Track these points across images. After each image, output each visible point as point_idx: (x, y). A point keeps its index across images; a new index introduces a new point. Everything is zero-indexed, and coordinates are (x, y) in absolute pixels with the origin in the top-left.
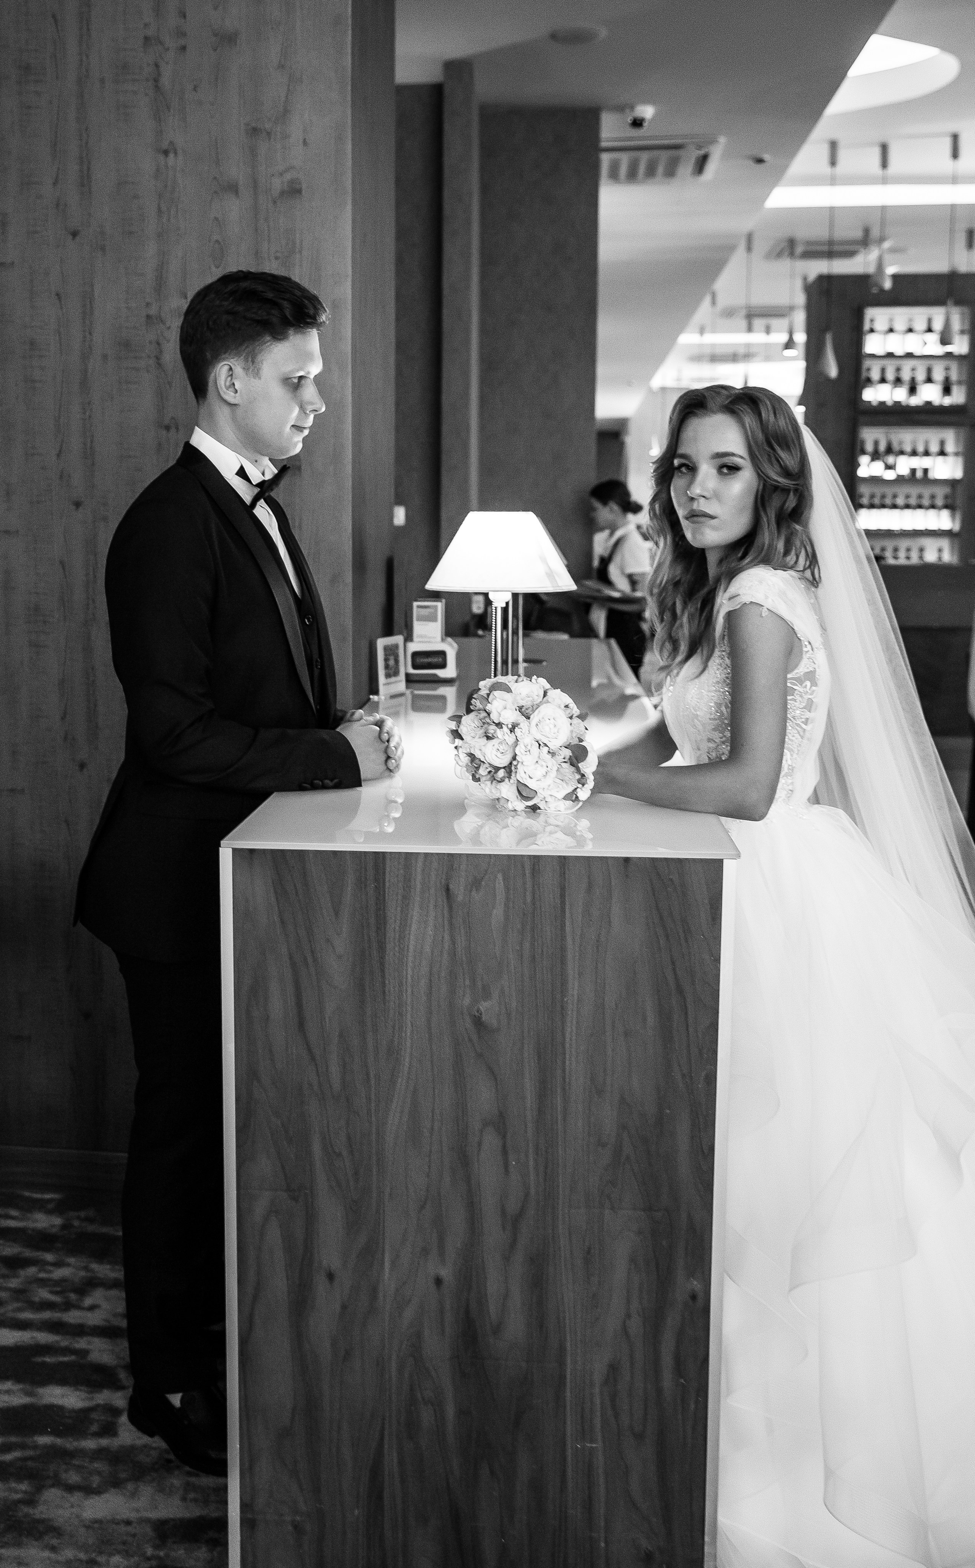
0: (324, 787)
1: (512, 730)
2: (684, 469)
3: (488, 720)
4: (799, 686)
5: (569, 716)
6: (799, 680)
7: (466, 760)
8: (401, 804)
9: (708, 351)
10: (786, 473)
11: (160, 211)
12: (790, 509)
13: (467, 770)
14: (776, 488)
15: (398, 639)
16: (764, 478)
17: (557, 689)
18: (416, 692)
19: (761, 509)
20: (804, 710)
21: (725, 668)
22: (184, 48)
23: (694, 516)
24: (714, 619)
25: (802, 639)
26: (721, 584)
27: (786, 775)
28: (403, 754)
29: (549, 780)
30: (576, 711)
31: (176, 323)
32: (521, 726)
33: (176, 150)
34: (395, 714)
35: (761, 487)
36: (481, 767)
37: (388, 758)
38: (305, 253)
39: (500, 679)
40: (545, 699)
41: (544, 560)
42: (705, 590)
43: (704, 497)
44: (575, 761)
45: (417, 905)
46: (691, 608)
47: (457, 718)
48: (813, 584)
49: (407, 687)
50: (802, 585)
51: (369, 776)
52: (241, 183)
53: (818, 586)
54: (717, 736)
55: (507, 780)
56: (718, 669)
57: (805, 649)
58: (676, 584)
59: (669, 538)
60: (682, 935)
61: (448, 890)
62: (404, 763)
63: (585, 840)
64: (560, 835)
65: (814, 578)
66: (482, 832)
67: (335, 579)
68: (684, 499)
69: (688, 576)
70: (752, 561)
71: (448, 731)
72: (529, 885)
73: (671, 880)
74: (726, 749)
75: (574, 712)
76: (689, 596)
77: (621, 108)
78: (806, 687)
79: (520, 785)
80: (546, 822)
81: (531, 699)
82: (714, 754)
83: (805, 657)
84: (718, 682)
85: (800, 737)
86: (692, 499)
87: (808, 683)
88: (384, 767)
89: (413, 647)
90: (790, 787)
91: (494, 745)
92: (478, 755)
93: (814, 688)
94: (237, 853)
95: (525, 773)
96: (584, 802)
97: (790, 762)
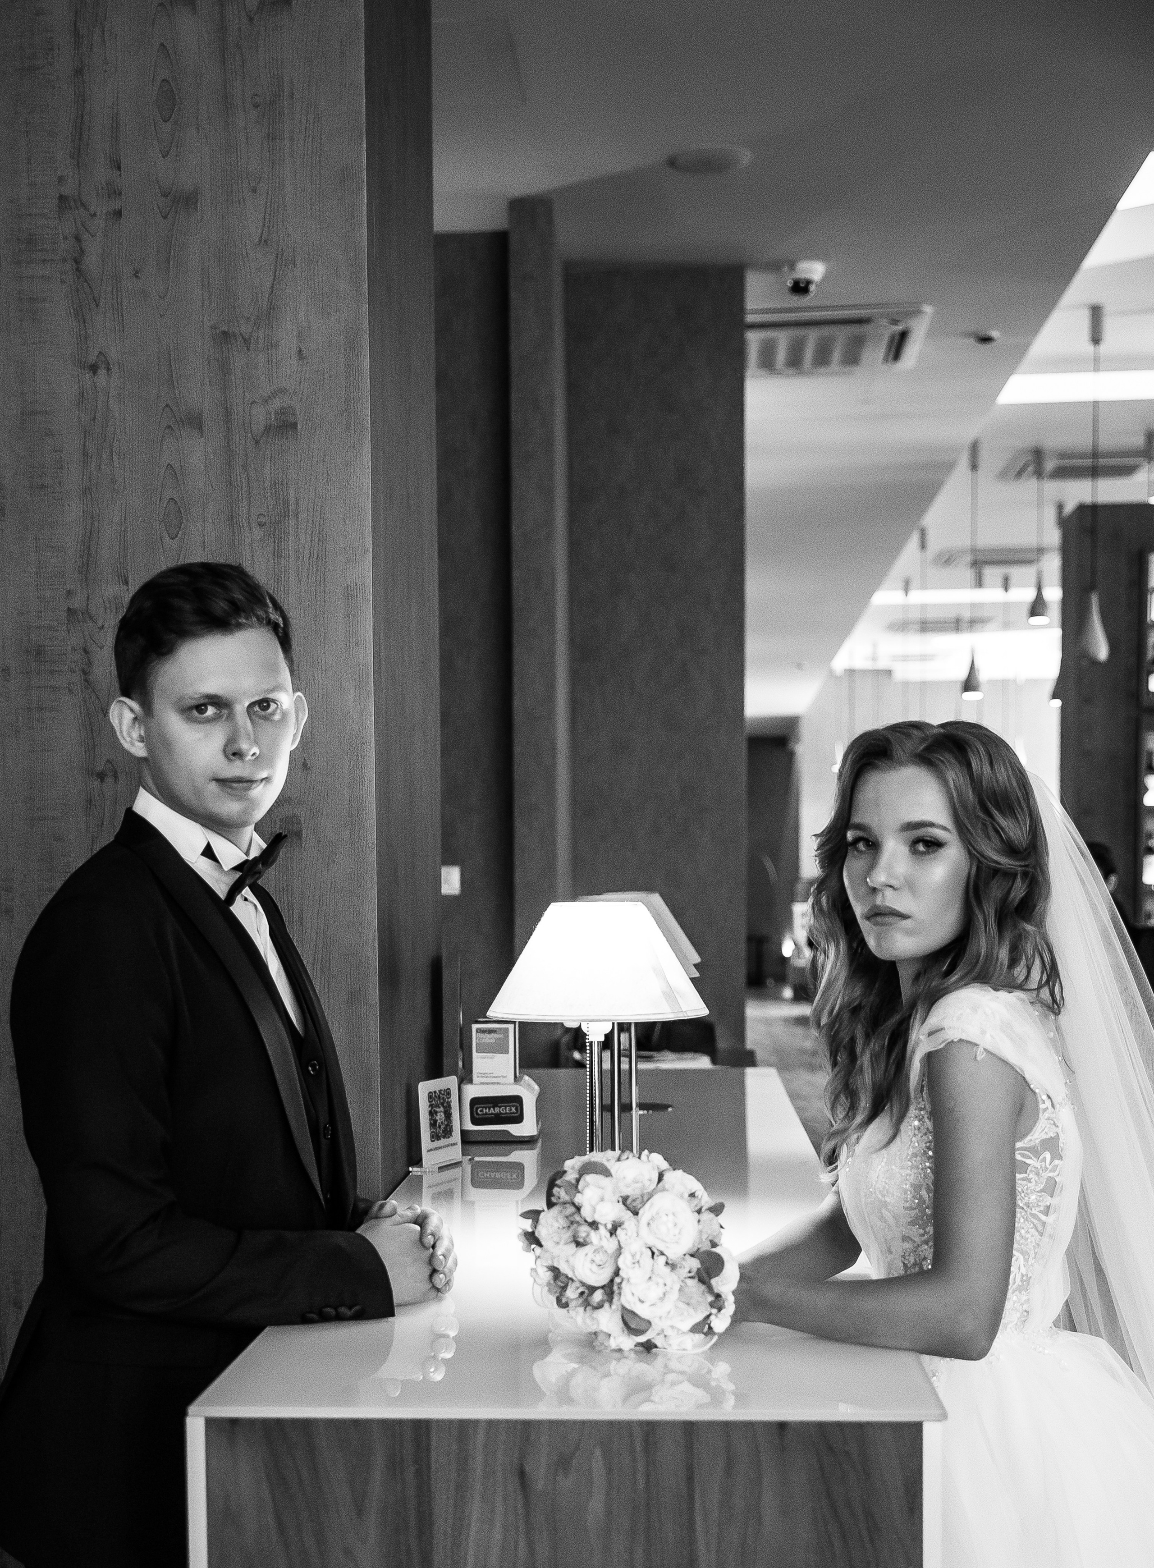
0: (339, 1318)
1: (613, 1232)
2: (861, 846)
3: (577, 1218)
4: (1035, 1159)
5: (697, 1209)
6: (1035, 1152)
7: (548, 1276)
8: (453, 1338)
9: (915, 615)
10: (1011, 849)
11: (85, 454)
12: (1017, 901)
13: (550, 1291)
14: (996, 871)
15: (450, 1082)
16: (978, 859)
17: (679, 1169)
18: (477, 1159)
19: (974, 904)
20: (1043, 1193)
21: (925, 1134)
22: (118, 214)
23: (877, 914)
24: (907, 1062)
25: (1037, 1091)
26: (917, 1010)
27: (1019, 1289)
28: (456, 1264)
29: (669, 1305)
30: (706, 1200)
31: (111, 622)
32: (625, 1226)
33: (108, 363)
34: (445, 1195)
35: (974, 869)
36: (569, 1286)
37: (434, 1271)
38: (303, 516)
39: (596, 1156)
40: (661, 1184)
41: (660, 973)
42: (896, 1018)
43: (891, 886)
44: (705, 1276)
45: (477, 1497)
46: (875, 1045)
47: (534, 1215)
48: (1052, 1010)
49: (464, 1154)
50: (1036, 1012)
51: (407, 1299)
52: (205, 415)
53: (1060, 1011)
54: (915, 1232)
55: (607, 1305)
56: (915, 1135)
57: (1042, 1106)
58: (855, 1011)
59: (842, 946)
60: (865, 1533)
61: (522, 1474)
62: (458, 1278)
63: (724, 1393)
64: (687, 1387)
65: (1054, 1000)
66: (573, 1383)
67: (355, 997)
68: (863, 890)
69: (872, 998)
70: (961, 978)
71: (520, 1234)
72: (641, 1464)
73: (847, 1453)
74: (927, 1251)
75: (703, 1203)
76: (873, 1025)
77: (775, 266)
78: (1044, 1159)
79: (626, 1312)
80: (666, 1366)
81: (639, 1185)
82: (912, 1259)
83: (1043, 1117)
84: (915, 1155)
85: (1037, 1234)
86: (874, 890)
87: (1047, 1155)
88: (426, 1286)
89: (472, 1091)
90: (1025, 1307)
91: (586, 1255)
92: (564, 1268)
93: (1056, 1162)
94: (211, 1424)
95: (633, 1294)
96: (721, 1335)
97: (1023, 1270)
